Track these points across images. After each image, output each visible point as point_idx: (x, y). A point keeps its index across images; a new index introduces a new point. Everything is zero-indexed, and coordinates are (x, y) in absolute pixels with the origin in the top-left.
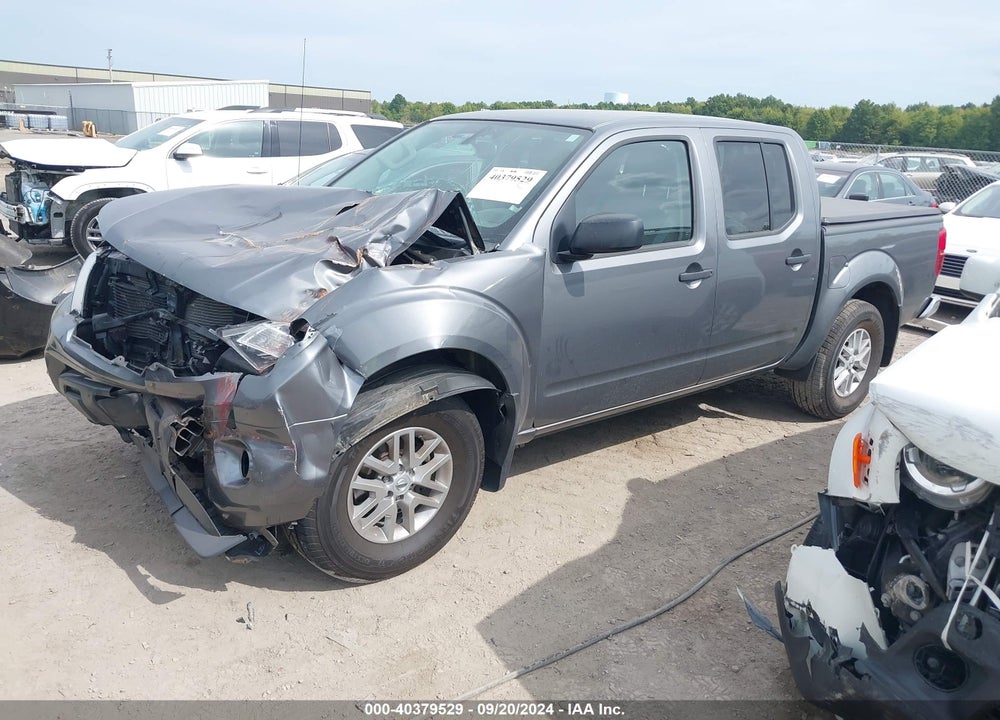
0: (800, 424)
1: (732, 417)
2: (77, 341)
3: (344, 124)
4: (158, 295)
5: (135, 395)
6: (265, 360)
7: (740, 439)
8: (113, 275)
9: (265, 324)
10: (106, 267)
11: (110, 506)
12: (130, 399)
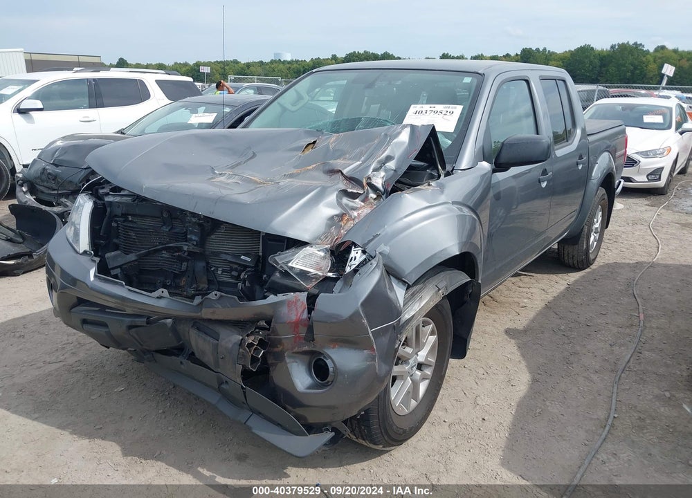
0: (569, 274)
1: (525, 275)
2: (99, 278)
3: (150, 79)
4: (173, 231)
5: (169, 321)
6: (313, 278)
7: (543, 290)
8: (116, 216)
9: (308, 248)
10: (108, 210)
11: (131, 417)
12: (165, 324)
